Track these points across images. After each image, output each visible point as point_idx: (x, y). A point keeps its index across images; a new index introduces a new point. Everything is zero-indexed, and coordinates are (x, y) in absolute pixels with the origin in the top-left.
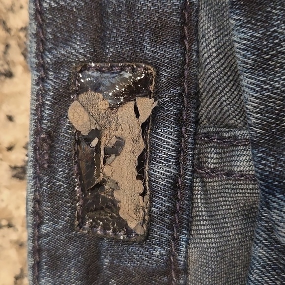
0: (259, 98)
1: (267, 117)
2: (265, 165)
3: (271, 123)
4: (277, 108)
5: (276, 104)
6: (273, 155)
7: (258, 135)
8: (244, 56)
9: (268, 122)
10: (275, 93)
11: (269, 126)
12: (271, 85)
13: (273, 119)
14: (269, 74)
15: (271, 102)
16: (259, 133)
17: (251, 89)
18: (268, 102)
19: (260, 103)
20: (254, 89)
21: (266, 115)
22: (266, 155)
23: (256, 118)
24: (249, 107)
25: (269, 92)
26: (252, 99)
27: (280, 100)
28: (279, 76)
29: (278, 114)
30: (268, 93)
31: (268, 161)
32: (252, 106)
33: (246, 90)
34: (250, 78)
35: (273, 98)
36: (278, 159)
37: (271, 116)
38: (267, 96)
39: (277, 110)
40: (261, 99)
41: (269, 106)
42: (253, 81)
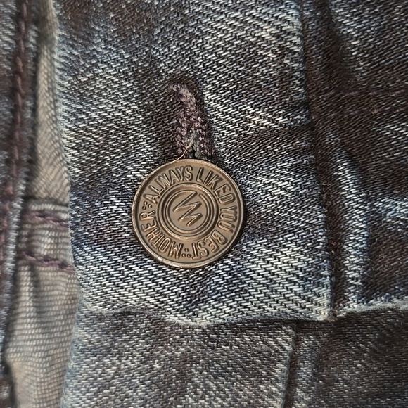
0: (73, 130)
1: (86, 154)
2: (78, 211)
3: (91, 162)
4: (97, 144)
5: (95, 139)
6: (88, 200)
7: (77, 176)
8: (61, 77)
9: (87, 160)
10: (92, 126)
11: (89, 166)
12: (87, 115)
13: (94, 157)
14: (86, 102)
15: (88, 136)
16: (78, 173)
17: (66, 118)
18: (85, 135)
19: (76, 137)
20: (69, 119)
21: (84, 152)
22: (82, 200)
23: (73, 155)
24: (64, 141)
25: (84, 123)
26: (66, 130)
27: (99, 134)
28: (97, 105)
29: (99, 152)
30: (84, 125)
31: (81, 206)
32: (67, 140)
33: (61, 119)
34: (66, 104)
35: (91, 131)
36: (93, 205)
37: (89, 153)
38: (82, 128)
39: (97, 146)
40: (76, 132)
41: (87, 141)
42: (69, 109)
